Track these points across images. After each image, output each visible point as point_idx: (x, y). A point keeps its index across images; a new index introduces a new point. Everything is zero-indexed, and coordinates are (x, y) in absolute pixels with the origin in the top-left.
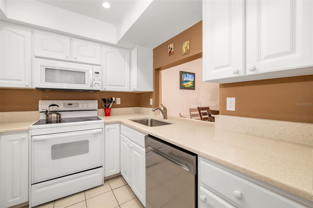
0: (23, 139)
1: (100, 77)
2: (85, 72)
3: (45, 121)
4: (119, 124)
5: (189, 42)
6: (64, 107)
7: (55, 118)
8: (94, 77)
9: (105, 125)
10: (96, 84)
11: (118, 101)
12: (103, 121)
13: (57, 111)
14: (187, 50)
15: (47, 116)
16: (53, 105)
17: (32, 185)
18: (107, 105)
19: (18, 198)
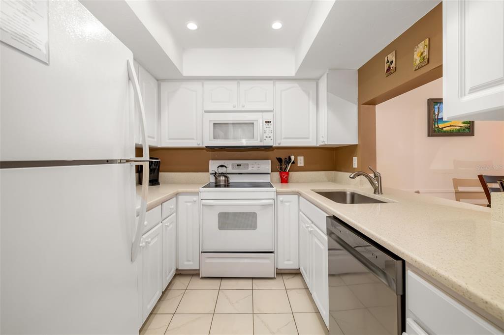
0: (195, 201)
1: (271, 129)
2: (253, 123)
3: (214, 185)
4: (297, 196)
5: (427, 43)
6: (233, 168)
7: (223, 182)
8: (265, 129)
9: (277, 195)
10: (267, 137)
11: (301, 161)
12: (274, 189)
13: (225, 174)
14: (423, 58)
15: (216, 178)
16: (222, 166)
17: (202, 252)
18: (284, 166)
19: (191, 263)
